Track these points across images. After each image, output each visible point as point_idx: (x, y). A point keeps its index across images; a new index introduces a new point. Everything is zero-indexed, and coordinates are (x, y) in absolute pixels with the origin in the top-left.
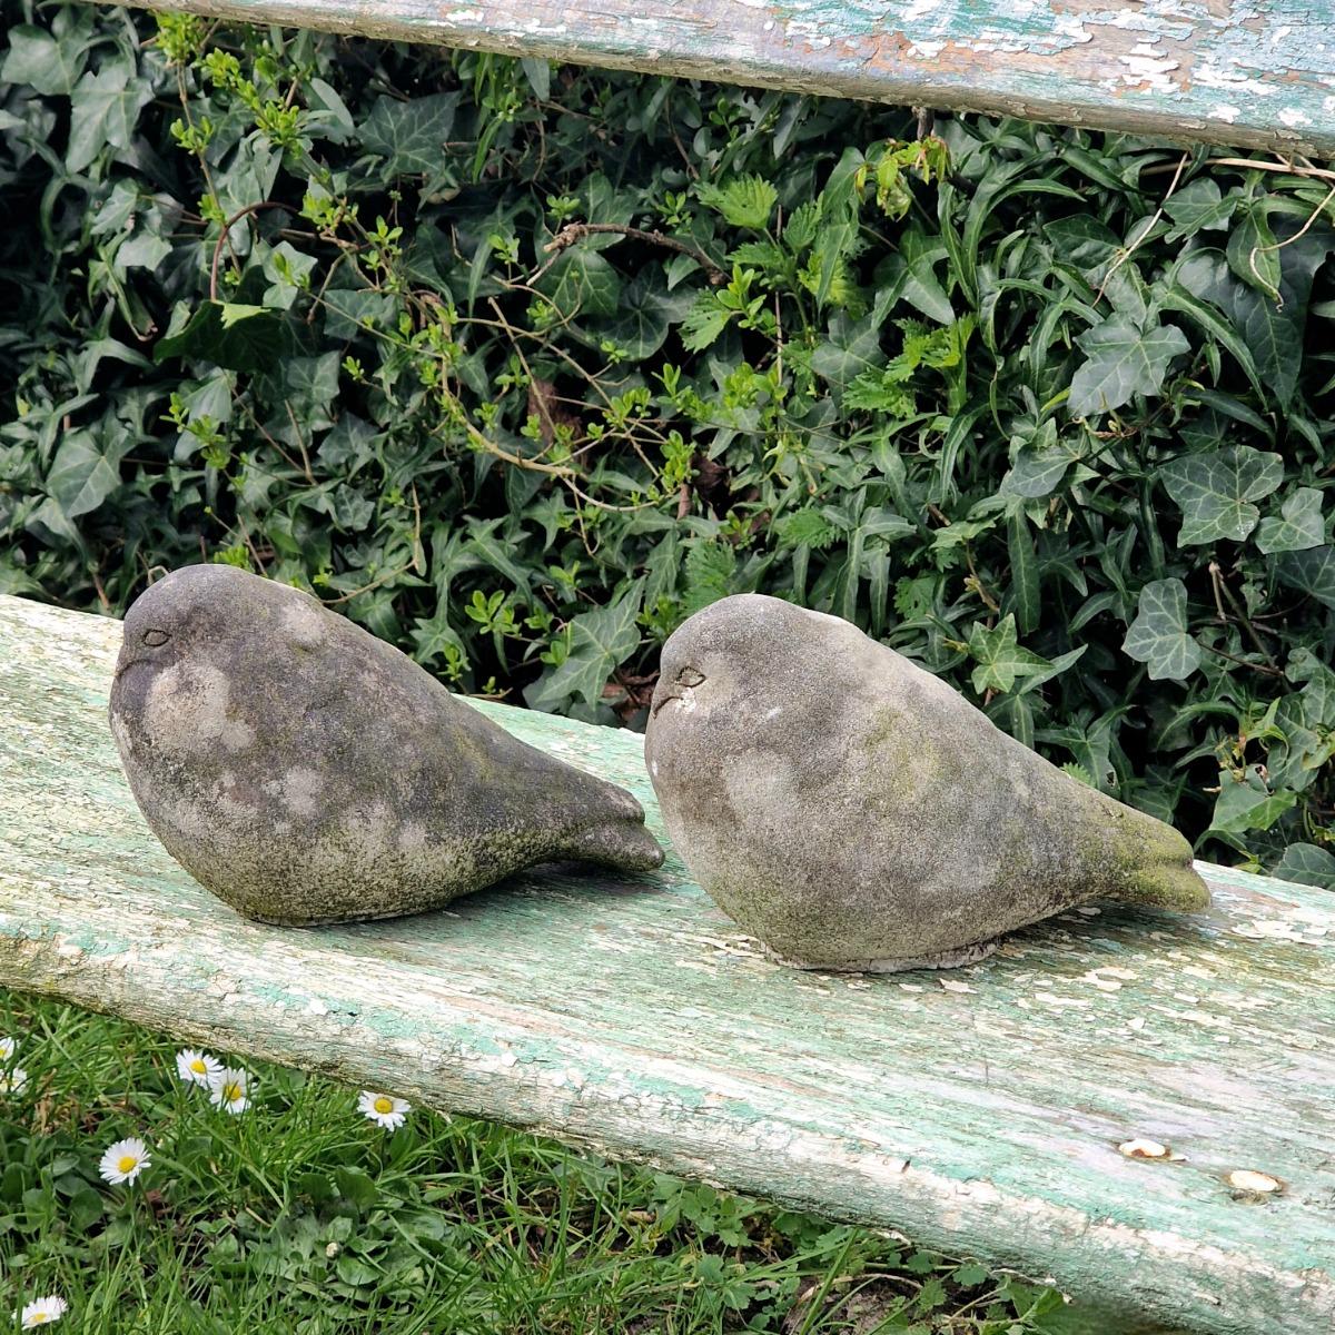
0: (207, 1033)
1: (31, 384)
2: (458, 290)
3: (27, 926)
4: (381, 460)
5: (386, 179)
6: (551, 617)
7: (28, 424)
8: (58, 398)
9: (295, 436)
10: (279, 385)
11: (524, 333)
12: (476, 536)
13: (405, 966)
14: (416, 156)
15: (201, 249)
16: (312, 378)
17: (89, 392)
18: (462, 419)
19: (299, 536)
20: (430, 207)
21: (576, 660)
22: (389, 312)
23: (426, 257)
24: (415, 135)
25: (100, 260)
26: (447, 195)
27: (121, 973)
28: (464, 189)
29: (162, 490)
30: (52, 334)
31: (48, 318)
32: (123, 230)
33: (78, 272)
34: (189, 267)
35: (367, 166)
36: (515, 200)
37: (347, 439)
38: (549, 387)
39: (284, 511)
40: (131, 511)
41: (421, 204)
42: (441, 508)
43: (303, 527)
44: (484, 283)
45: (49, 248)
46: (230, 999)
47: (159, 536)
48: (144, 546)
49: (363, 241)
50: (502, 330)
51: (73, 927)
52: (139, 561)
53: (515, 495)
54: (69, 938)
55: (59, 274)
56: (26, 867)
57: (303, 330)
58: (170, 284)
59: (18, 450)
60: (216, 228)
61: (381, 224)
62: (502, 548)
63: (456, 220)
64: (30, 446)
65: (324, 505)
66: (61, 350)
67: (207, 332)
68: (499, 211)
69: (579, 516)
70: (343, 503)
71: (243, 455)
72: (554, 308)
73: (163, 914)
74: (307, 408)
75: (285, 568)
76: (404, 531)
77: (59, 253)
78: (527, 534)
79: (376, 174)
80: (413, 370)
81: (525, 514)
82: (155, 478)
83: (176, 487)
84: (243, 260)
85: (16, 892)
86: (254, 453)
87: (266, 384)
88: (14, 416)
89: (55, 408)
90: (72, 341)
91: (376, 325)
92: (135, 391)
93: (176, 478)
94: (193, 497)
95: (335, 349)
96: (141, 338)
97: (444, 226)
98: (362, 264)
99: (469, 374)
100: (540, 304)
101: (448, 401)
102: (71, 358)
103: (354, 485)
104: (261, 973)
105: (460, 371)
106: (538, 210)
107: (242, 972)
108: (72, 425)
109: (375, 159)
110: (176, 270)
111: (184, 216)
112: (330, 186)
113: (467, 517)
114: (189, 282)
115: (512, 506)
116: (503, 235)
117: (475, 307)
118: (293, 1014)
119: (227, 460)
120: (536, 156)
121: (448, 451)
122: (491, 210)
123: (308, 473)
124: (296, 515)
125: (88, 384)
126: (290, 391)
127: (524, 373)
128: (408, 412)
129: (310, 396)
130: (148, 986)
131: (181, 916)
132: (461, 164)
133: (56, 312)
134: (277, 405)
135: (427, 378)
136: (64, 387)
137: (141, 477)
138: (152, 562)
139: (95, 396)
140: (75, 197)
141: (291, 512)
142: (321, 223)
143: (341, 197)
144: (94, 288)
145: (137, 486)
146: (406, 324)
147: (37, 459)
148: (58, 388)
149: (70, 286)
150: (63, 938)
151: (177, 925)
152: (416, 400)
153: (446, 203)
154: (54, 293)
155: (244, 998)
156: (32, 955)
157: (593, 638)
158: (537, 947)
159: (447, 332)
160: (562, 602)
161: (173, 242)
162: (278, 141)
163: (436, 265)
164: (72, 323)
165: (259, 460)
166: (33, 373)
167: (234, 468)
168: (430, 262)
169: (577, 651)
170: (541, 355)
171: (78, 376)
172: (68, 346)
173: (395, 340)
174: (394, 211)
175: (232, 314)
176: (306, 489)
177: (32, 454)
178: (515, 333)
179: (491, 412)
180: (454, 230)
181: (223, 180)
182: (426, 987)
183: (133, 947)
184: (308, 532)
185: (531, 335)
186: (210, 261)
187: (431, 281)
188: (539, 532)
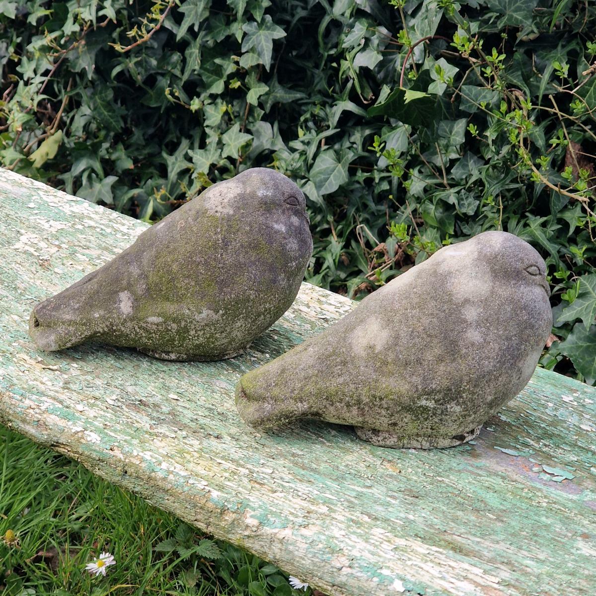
0: (329, 588)
1: (306, 121)
2: (534, 89)
3: (229, 502)
4: (484, 180)
5: (500, 26)
6: (568, 273)
7: (303, 142)
8: (320, 129)
9: (440, 161)
10: (433, 134)
11: (567, 116)
12: (532, 225)
13: (458, 557)
14: (518, 16)
15: (398, 58)
16: (451, 132)
17: (336, 128)
18: (529, 163)
19: (438, 215)
20: (522, 43)
21: (580, 301)
22: (495, 99)
23: (517, 70)
24: (518, 4)
25: (346, 60)
26: (532, 37)
27: (281, 541)
28: (541, 33)
29: (369, 182)
30: (319, 96)
31: (318, 87)
32: (359, 45)
33: (334, 65)
34: (391, 68)
35: (490, 18)
36: (569, 42)
37: (467, 166)
38: (578, 146)
39: (431, 201)
40: (352, 191)
41: (517, 41)
42: (513, 208)
43: (441, 210)
44: (548, 87)
45: (321, 51)
46: (345, 571)
47: (365, 206)
48: (358, 210)
49: (484, 60)
50: (556, 114)
51: (256, 506)
52: (354, 218)
53: (555, 205)
54: (253, 513)
55: (325, 65)
56: (236, 457)
57: (448, 105)
58: (380, 76)
59: (297, 155)
60: (407, 48)
61: (494, 52)
62: (545, 233)
63: (535, 51)
64: (303, 153)
65: (452, 200)
66: (323, 105)
67: (396, 104)
68: (559, 48)
69: (589, 220)
70: (462, 199)
71: (411, 170)
72: (585, 104)
73: (313, 502)
74: (447, 147)
75: (429, 232)
76: (493, 218)
77: (326, 54)
78: (560, 226)
79: (494, 23)
80: (505, 132)
81: (559, 215)
82: (366, 175)
83: (377, 181)
84: (419, 66)
85: (227, 475)
86: (418, 168)
87: (426, 132)
88: (296, 137)
89: (317, 135)
90: (329, 100)
91: (487, 106)
92: (359, 128)
93: (377, 176)
94: (385, 186)
95: (465, 117)
96: (365, 102)
97: (529, 54)
98: (483, 73)
99: (535, 136)
100: (577, 102)
101: (522, 151)
102: (328, 109)
103: (469, 190)
104: (367, 555)
105: (530, 135)
106: (581, 49)
107: (355, 553)
108: (326, 144)
109: (495, 14)
110: (385, 68)
111: (391, 40)
112: (468, 30)
113: (527, 214)
114: (391, 75)
115: (552, 210)
116: (560, 62)
117: (542, 101)
118: (383, 587)
119: (402, 173)
120: (582, 17)
121: (521, 177)
122: (555, 47)
123: (445, 182)
124: (437, 204)
125: (335, 123)
126: (438, 137)
127: (566, 139)
128: (501, 156)
129: (449, 141)
130: (296, 553)
131: (324, 504)
132: (541, 20)
133: (322, 85)
134: (431, 144)
135: (513, 138)
136: (323, 124)
137: (359, 173)
138: (361, 219)
139: (338, 130)
140: (336, 25)
141: (435, 203)
142: (462, 49)
143: (474, 36)
144: (342, 75)
145: (357, 178)
146: (504, 107)
147: (306, 160)
148: (320, 124)
149: (330, 72)
150: (250, 513)
151: (320, 511)
152: (505, 149)
153: (531, 41)
154: (322, 75)
155: (354, 571)
156: (230, 520)
157: (591, 290)
158: (543, 549)
159: (525, 113)
160: (575, 264)
161: (384, 54)
162: (441, 5)
163: (523, 74)
164: (330, 91)
165: (420, 172)
166: (308, 115)
167: (406, 177)
168: (520, 73)
169: (581, 296)
170: (576, 128)
171: (331, 119)
172: (328, 103)
173: (497, 116)
174: (502, 45)
175: (410, 95)
176: (444, 190)
177: (303, 158)
178: (562, 116)
179: (545, 161)
180: (534, 57)
181: (412, 22)
182: (470, 576)
183: (290, 525)
184: (443, 213)
185: (571, 118)
186: (402, 65)
187: (519, 84)
188: (566, 225)
